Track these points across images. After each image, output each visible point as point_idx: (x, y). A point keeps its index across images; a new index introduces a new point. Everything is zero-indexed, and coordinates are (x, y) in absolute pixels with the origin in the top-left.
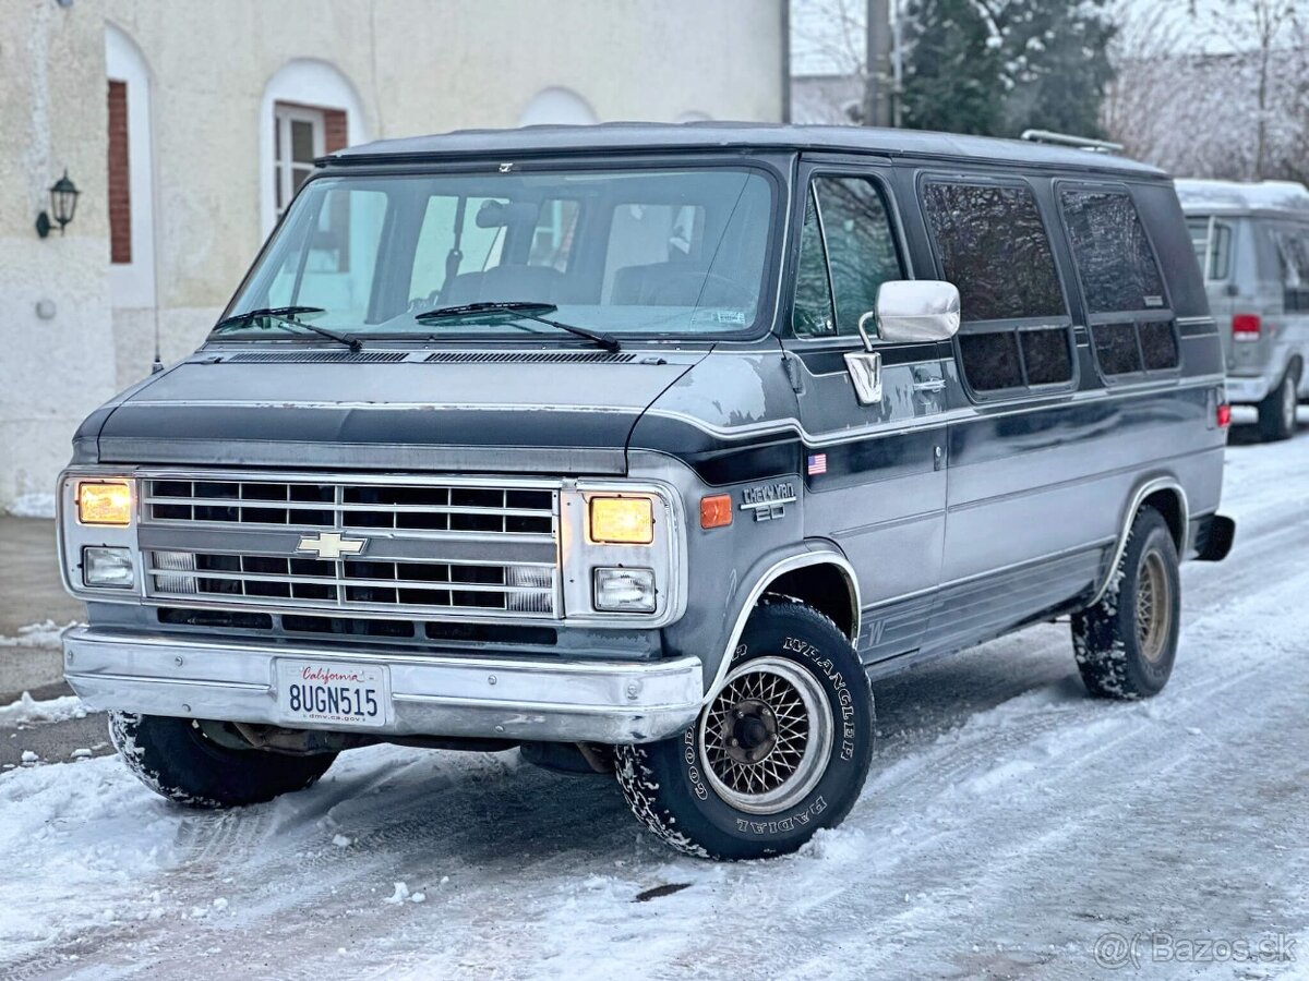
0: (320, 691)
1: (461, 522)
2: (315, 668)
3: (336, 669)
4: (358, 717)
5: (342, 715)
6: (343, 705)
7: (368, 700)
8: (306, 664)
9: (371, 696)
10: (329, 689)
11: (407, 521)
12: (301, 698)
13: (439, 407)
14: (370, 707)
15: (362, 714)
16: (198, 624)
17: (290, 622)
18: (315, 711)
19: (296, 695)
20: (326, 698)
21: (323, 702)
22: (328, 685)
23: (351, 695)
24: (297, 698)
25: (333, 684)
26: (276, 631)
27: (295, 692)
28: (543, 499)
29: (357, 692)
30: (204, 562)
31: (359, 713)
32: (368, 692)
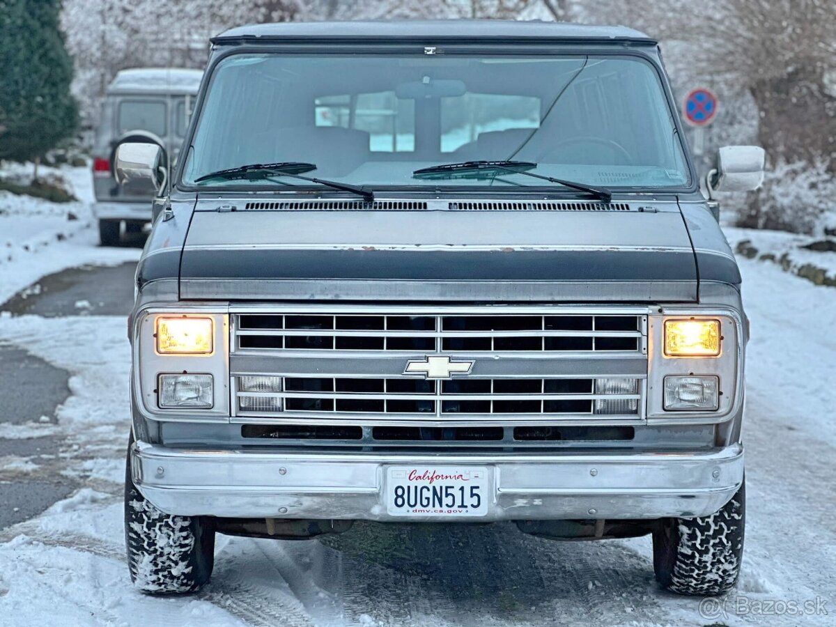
0: (425, 490)
1: (554, 344)
2: (421, 470)
3: (441, 470)
4: (460, 509)
5: (445, 508)
6: (447, 500)
7: (472, 495)
8: (412, 468)
9: (475, 491)
10: (434, 488)
11: (502, 344)
12: (406, 497)
13: (517, 248)
14: (475, 501)
15: (466, 507)
16: (280, 437)
17: (379, 432)
18: (419, 507)
19: (401, 495)
20: (431, 496)
21: (428, 499)
22: (433, 484)
23: (456, 492)
24: (402, 496)
25: (438, 483)
26: (366, 441)
27: (400, 492)
28: (630, 323)
29: (462, 489)
31: (463, 506)
32: (472, 488)
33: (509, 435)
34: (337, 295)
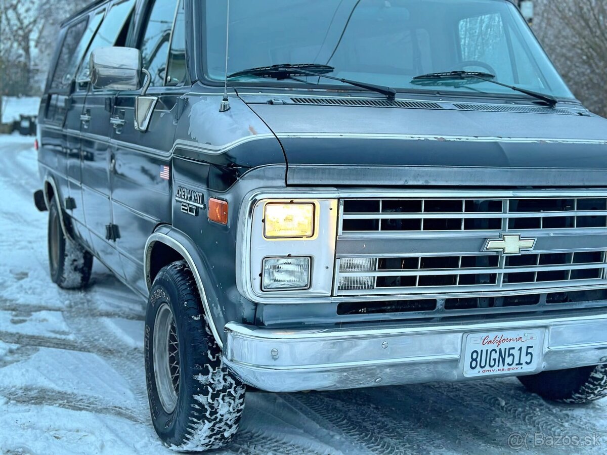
0: (493, 352)
2: (492, 335)
3: (507, 335)
4: (517, 367)
5: (506, 367)
6: (508, 360)
7: (527, 353)
8: (484, 335)
9: (530, 350)
10: (500, 349)
12: (478, 360)
14: (528, 359)
15: (522, 364)
16: (368, 312)
17: (451, 304)
18: (487, 368)
20: (497, 358)
22: (500, 347)
23: (515, 352)
24: (476, 360)
25: (503, 346)
26: (439, 312)
27: (475, 356)
29: (520, 349)
30: (385, 264)
31: (519, 364)
32: (528, 348)
33: (543, 300)
34: (426, 181)
